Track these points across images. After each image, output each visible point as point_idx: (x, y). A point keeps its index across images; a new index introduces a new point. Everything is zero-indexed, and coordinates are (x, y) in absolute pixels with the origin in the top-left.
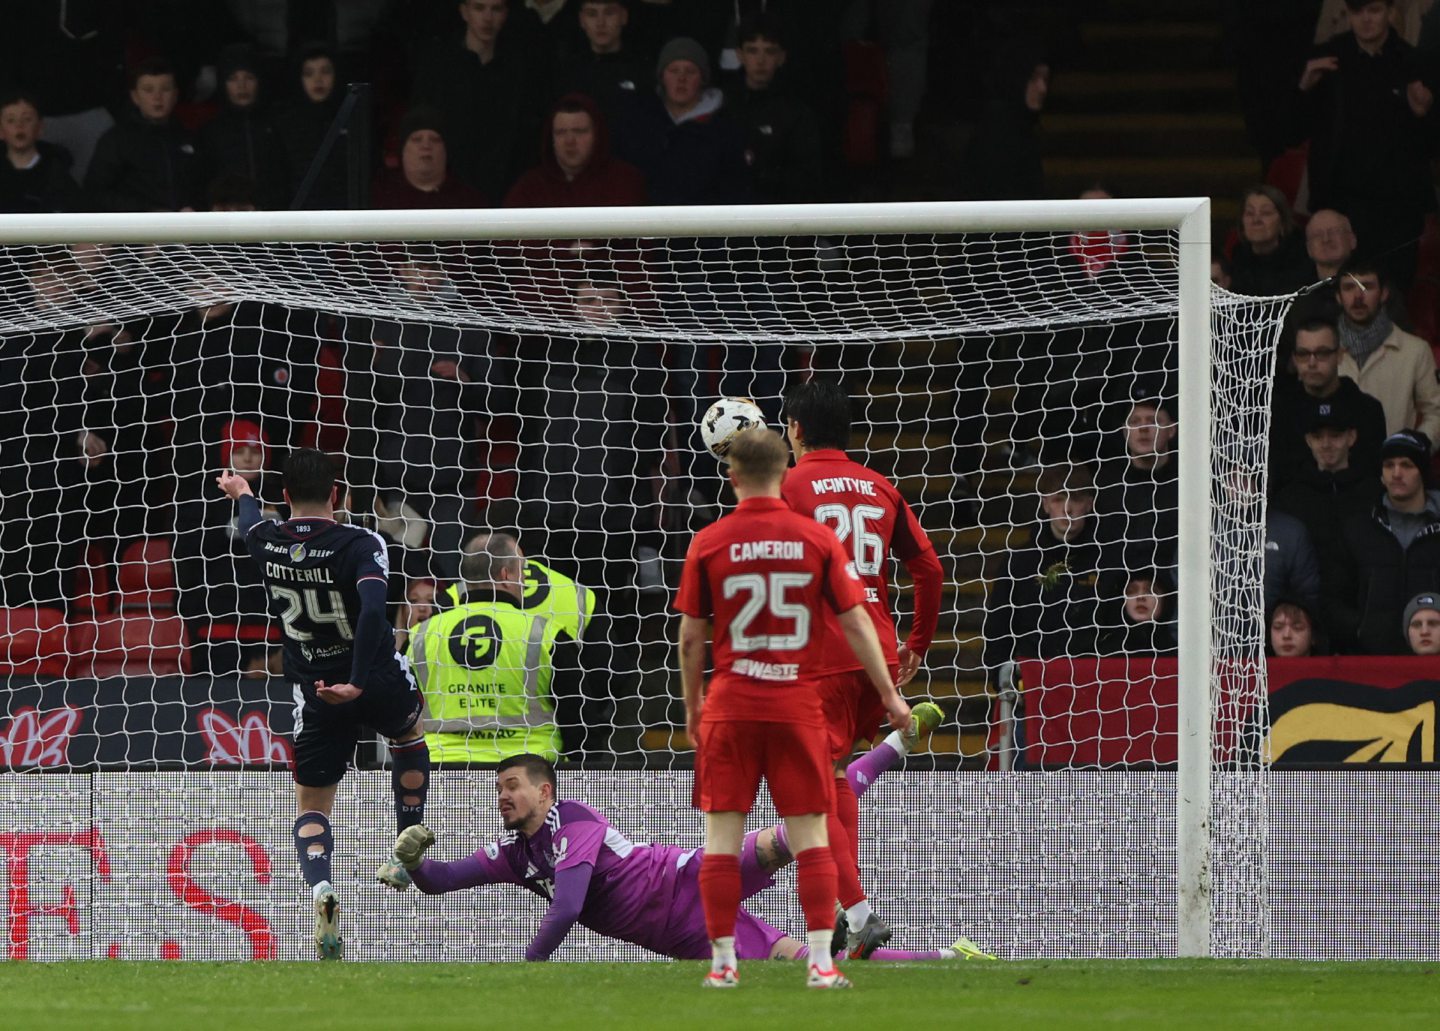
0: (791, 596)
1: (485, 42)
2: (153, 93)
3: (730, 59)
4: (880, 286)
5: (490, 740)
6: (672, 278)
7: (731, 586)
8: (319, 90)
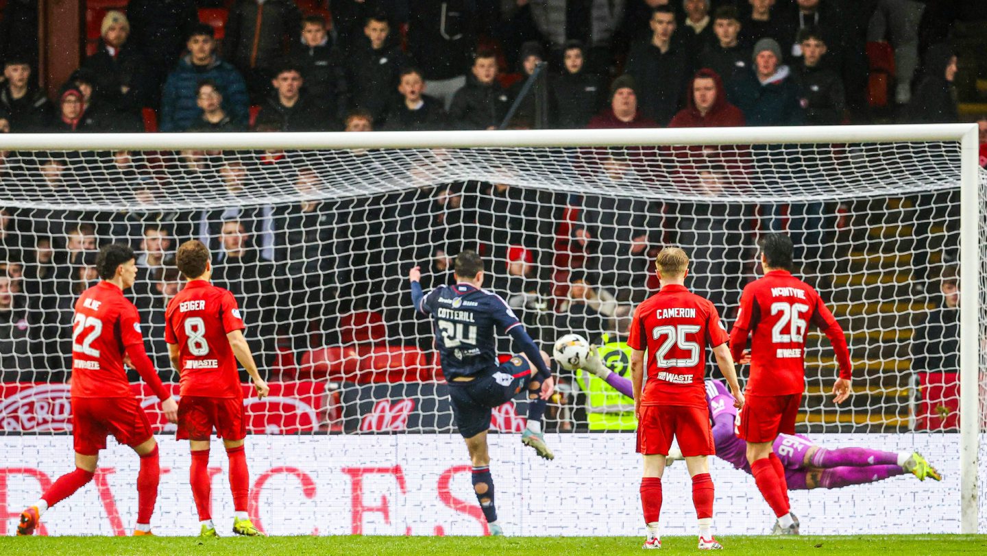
0: (689, 337)
1: (664, 41)
2: (485, 69)
3: (797, 50)
4: (804, 171)
5: (617, 417)
6: (691, 167)
7: (657, 332)
8: (574, 66)
